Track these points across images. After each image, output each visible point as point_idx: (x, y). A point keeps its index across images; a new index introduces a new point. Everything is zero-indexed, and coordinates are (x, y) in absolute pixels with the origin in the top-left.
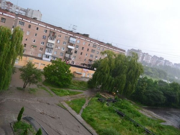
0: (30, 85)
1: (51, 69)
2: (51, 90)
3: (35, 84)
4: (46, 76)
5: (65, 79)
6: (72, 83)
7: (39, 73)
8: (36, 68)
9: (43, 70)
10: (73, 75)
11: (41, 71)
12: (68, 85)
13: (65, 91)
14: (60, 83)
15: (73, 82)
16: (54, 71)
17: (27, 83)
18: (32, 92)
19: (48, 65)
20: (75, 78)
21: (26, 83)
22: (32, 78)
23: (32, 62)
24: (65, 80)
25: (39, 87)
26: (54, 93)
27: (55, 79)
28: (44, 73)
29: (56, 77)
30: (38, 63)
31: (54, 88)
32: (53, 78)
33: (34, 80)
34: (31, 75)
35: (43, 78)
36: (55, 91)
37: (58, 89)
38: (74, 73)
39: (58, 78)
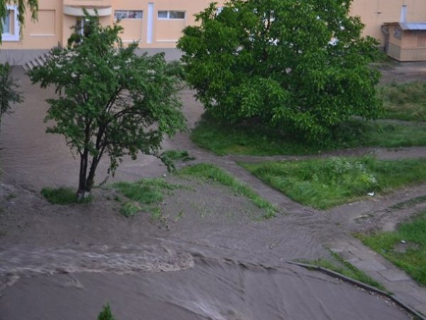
0: (113, 166)
1: (230, 36)
2: (253, 174)
3: (148, 153)
4: (202, 86)
5: (332, 88)
6: (386, 105)
7: (158, 80)
8: (134, 46)
9: (179, 55)
10: (385, 49)
11: (169, 59)
12: (360, 125)
13: (348, 166)
14: (303, 119)
15: (392, 97)
16: (247, 45)
17: (94, 153)
18: (135, 205)
19: (205, 16)
20: (399, 69)
21: (90, 158)
22: (120, 120)
24: (334, 92)
25: (179, 165)
26: (279, 190)
27: (266, 101)
28: (188, 68)
29: (273, 86)
30: (134, 14)
31: (272, 161)
32: (250, 95)
33: (133, 129)
34: (113, 99)
36: (279, 180)
37: (298, 162)
38: (387, 36)
39: (284, 86)
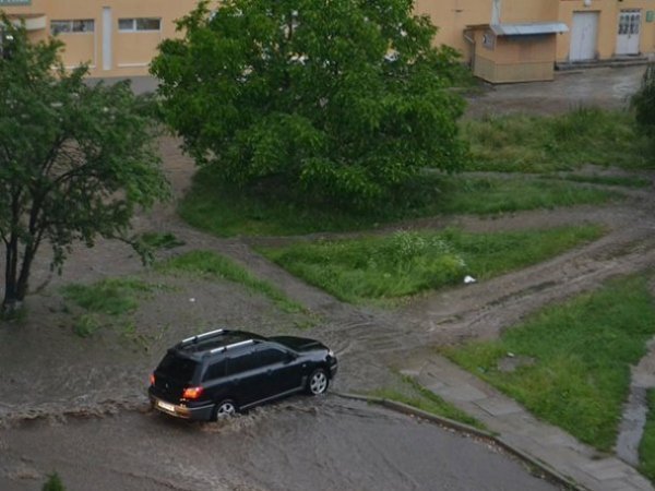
0: (59, 258)
1: (230, 51)
2: (277, 262)
3: (110, 236)
4: (191, 131)
5: (392, 126)
6: (475, 149)
7: (121, 122)
8: (83, 70)
9: (155, 83)
10: (471, 64)
11: (137, 90)
12: (437, 182)
13: (421, 243)
14: (351, 175)
15: (483, 139)
16: (258, 66)
17: (26, 240)
18: (92, 320)
19: (190, 23)
20: (492, 95)
21: (21, 247)
22: (64, 186)
23: (31, 24)
24: (396, 132)
27: (292, 149)
28: (169, 104)
29: (301, 126)
30: (82, 25)
31: (307, 243)
32: (264, 139)
33: (86, 200)
34: (52, 155)
35: (172, 158)
36: (316, 270)
37: (347, 243)
38: (472, 46)
39: (318, 125)
